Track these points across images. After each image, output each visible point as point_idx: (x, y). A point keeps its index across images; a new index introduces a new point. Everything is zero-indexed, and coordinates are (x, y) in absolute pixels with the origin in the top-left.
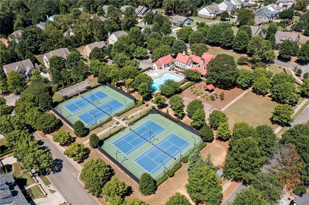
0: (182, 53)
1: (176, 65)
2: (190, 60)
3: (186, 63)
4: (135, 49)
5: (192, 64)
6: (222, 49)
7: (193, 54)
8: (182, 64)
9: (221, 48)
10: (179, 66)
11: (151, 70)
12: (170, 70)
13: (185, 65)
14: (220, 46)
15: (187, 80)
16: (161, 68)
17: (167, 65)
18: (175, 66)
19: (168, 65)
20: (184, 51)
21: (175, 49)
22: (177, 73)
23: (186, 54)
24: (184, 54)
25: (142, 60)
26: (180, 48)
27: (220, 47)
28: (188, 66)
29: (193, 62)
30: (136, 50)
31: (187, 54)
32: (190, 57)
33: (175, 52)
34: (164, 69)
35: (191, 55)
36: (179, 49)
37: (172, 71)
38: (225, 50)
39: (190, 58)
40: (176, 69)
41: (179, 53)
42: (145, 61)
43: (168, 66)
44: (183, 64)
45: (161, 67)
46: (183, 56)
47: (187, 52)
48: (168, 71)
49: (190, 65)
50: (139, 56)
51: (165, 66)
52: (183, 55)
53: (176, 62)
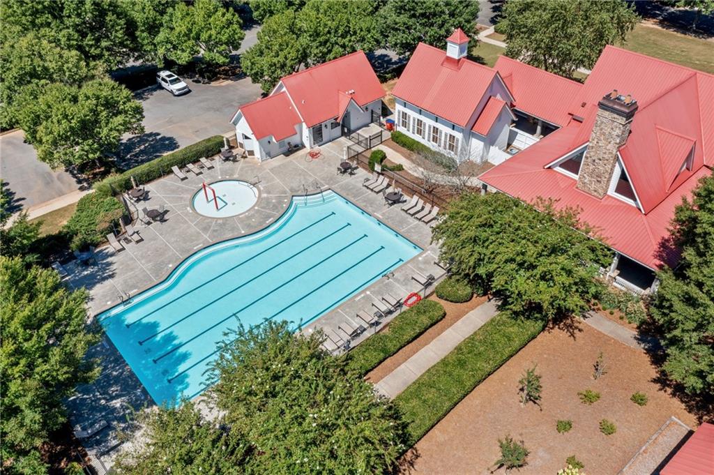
0: (444, 47)
1: (401, 129)
2: (499, 101)
3: (463, 121)
4: (162, 13)
5: (507, 129)
6: (671, 31)
7: (512, 54)
8: (438, 125)
9: (661, 23)
10: (417, 138)
11: (218, 159)
12: (346, 169)
13: (459, 136)
14: (654, 16)
15: (465, 290)
16: (292, 149)
17: (335, 125)
18: (387, 135)
19: (345, 127)
20: (457, 33)
21: (403, 18)
22: (395, 200)
23: (470, 57)
24: (453, 51)
25: (210, 80)
26: (434, 15)
27: (652, 21)
28: (476, 145)
29: (516, 113)
30: (166, 18)
31: (476, 52)
32: (497, 79)
33: (401, 37)
34: (313, 155)
35: (504, 66)
36: (423, 15)
37: (361, 173)
38: (688, 37)
39: (498, 83)
40: (395, 156)
41: (422, 47)
42: (227, 86)
43: (343, 134)
44: (445, 130)
45: (295, 140)
46: (447, 70)
47: (473, 44)
48: (334, 170)
49: (490, 141)
50: (183, 58)
51: (317, 133)
52: (449, 59)
53: (399, 108)
